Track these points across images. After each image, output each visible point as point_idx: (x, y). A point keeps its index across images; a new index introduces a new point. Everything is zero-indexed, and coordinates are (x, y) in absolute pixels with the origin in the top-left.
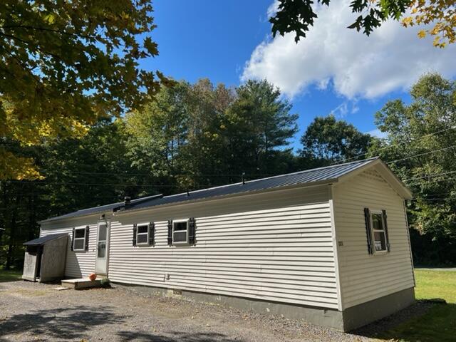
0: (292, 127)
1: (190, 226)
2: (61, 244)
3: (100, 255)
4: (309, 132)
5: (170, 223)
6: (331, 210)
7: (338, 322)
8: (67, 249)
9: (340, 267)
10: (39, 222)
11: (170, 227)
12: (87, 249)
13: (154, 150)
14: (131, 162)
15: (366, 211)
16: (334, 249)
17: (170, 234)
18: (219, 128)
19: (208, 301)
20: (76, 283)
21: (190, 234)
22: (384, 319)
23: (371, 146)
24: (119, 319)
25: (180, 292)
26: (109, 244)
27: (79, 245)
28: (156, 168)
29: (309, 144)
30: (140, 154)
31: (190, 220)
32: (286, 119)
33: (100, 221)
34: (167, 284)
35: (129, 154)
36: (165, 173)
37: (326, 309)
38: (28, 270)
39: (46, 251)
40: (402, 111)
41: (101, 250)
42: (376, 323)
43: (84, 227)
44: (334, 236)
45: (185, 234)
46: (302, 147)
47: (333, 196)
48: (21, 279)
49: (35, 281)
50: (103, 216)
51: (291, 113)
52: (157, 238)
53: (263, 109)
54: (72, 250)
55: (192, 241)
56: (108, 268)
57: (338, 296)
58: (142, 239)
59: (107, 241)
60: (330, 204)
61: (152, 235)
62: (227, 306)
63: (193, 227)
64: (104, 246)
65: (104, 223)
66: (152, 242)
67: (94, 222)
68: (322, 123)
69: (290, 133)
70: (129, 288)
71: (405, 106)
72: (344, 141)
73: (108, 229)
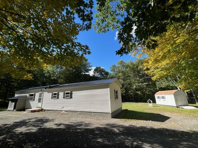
0: (91, 68)
1: (71, 93)
2: (24, 99)
3: (39, 102)
4: (95, 70)
5: (64, 92)
6: (109, 90)
7: (110, 115)
8: (26, 100)
9: (111, 103)
10: (15, 92)
11: (64, 94)
12: (34, 100)
13: (53, 71)
14: (45, 74)
15: (115, 90)
16: (109, 99)
17: (64, 95)
18: (72, 67)
19: (75, 113)
20: (31, 111)
21: (70, 95)
22: (118, 114)
23: (109, 74)
24: (53, 120)
25: (67, 111)
26: (43, 98)
27: (31, 99)
28: (53, 76)
29: (95, 73)
30: (48, 72)
31: (71, 92)
32: (90, 66)
33: (40, 92)
34: (62, 109)
35: (45, 72)
36: (55, 78)
37: (107, 113)
38: (10, 107)
39: (19, 101)
40: (116, 67)
41: (40, 100)
42: (117, 115)
43: (34, 93)
44: (109, 96)
45: (69, 95)
46: (93, 73)
47: (110, 86)
48: (7, 110)
49: (13, 111)
50: (41, 90)
51: (91, 65)
52: (60, 96)
53: (84, 63)
54: (28, 100)
55: (71, 97)
56: (42, 105)
57: (110, 110)
58: (55, 97)
59: (42, 97)
60: (109, 88)
61: (58, 96)
62: (81, 114)
63: (71, 94)
64: (41, 99)
65: (41, 92)
66: (58, 98)
67: (37, 92)
68: (98, 68)
69: (90, 70)
70: (49, 111)
71: (116, 66)
72: (103, 73)
73: (42, 94)
